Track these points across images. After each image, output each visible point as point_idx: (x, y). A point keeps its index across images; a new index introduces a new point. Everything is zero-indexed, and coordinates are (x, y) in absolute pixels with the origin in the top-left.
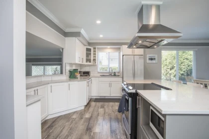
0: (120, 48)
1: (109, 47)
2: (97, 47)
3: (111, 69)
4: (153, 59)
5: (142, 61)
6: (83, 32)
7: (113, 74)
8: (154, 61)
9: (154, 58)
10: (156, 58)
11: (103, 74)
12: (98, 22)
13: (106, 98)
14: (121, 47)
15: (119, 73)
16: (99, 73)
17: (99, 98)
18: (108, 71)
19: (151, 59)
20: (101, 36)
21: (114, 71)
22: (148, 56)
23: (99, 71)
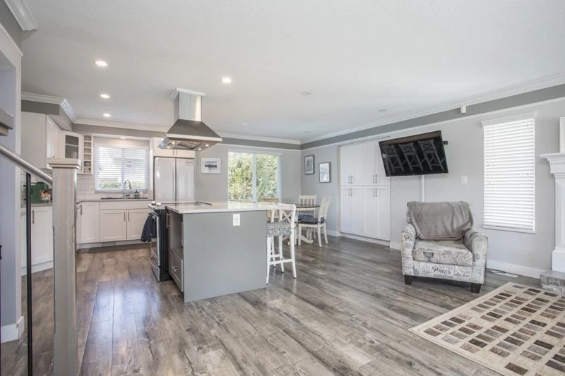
0: (149, 141)
1: (123, 137)
2: (93, 135)
3: (127, 185)
4: (213, 166)
5: (191, 169)
6: (65, 105)
7: (132, 196)
8: (213, 171)
9: (214, 164)
10: (218, 164)
11: (109, 196)
12: (105, 96)
13: (117, 244)
14: (151, 139)
15: (146, 192)
16: (97, 192)
17: (100, 245)
18: (121, 188)
19: (210, 166)
20: (107, 115)
21: (134, 189)
22: (204, 160)
23: (98, 188)
